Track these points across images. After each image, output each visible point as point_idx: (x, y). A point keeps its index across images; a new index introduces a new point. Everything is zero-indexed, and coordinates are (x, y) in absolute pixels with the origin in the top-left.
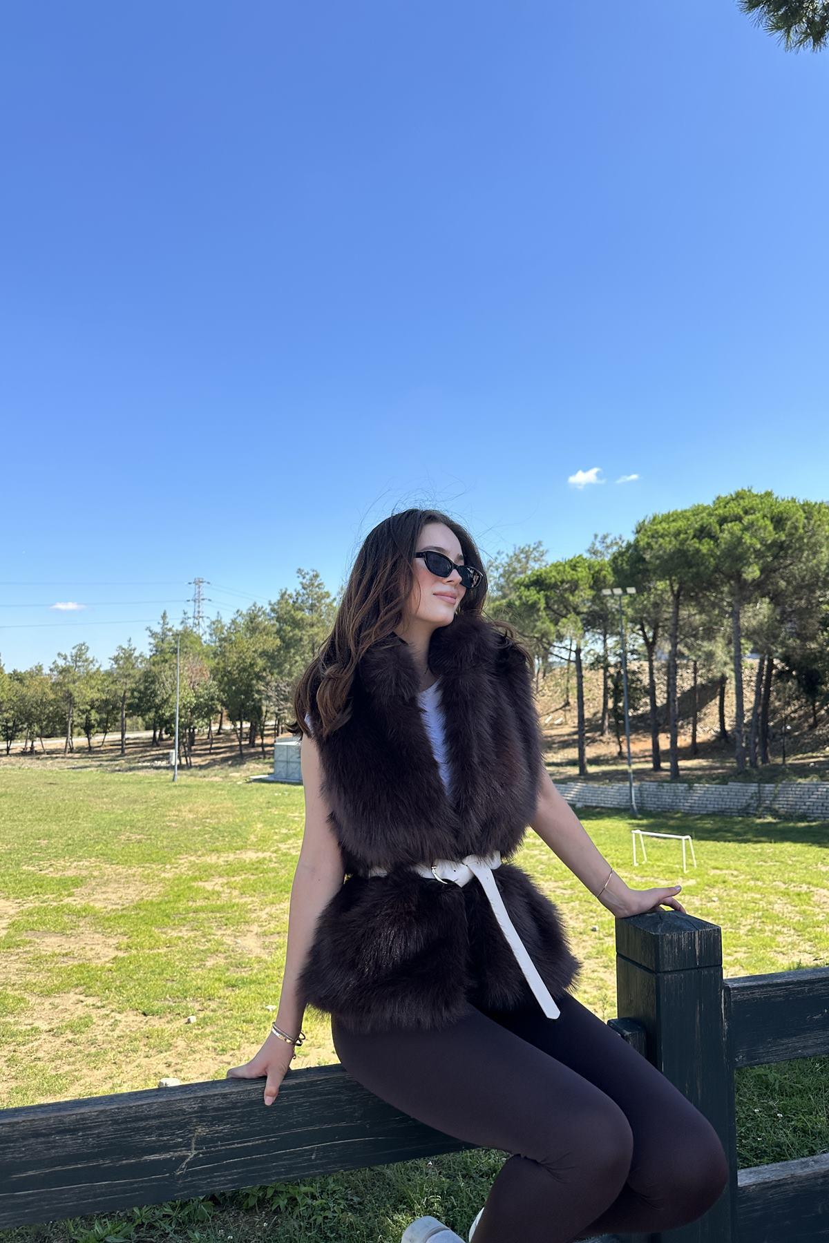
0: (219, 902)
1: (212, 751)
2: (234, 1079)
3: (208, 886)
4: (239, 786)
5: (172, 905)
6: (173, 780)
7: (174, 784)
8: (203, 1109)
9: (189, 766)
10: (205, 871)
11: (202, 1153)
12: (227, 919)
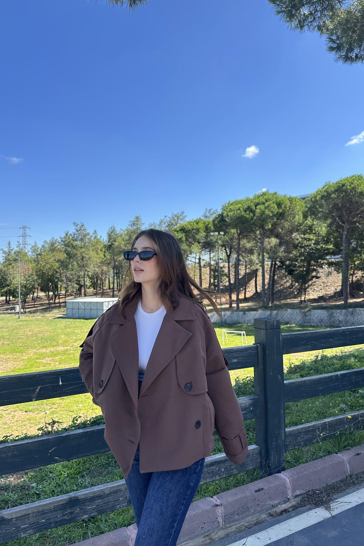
4: (50, 320)
6: (19, 318)
7: (19, 320)
9: (25, 312)
10: (42, 355)
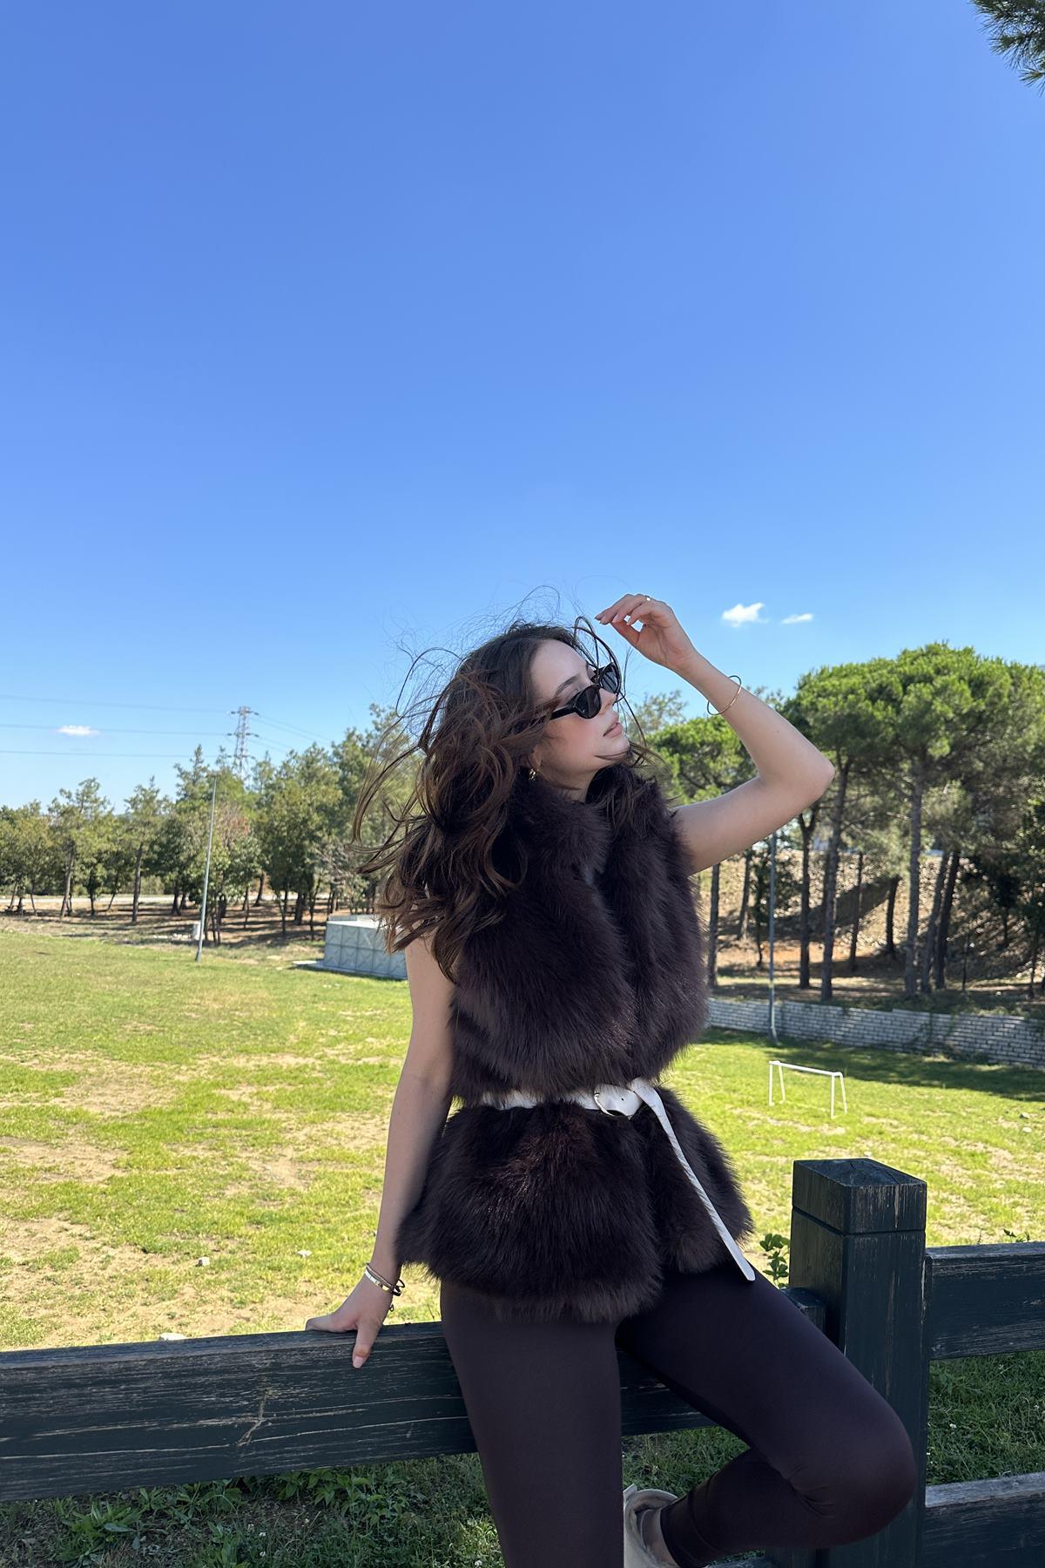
0: (245, 1117)
1: (247, 926)
2: (315, 1331)
3: (234, 1096)
4: (279, 972)
5: (186, 1116)
6: (196, 959)
7: (196, 964)
8: (276, 1366)
9: (217, 943)
10: (230, 1076)
11: (272, 1422)
12: (255, 1139)
